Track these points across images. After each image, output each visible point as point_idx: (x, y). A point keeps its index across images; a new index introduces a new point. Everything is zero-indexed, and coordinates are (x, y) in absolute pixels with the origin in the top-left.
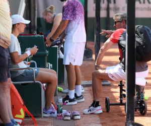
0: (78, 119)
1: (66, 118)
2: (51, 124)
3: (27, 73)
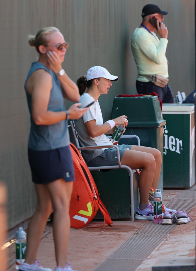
0: (184, 223)
1: (165, 221)
2: (137, 230)
3: (108, 154)
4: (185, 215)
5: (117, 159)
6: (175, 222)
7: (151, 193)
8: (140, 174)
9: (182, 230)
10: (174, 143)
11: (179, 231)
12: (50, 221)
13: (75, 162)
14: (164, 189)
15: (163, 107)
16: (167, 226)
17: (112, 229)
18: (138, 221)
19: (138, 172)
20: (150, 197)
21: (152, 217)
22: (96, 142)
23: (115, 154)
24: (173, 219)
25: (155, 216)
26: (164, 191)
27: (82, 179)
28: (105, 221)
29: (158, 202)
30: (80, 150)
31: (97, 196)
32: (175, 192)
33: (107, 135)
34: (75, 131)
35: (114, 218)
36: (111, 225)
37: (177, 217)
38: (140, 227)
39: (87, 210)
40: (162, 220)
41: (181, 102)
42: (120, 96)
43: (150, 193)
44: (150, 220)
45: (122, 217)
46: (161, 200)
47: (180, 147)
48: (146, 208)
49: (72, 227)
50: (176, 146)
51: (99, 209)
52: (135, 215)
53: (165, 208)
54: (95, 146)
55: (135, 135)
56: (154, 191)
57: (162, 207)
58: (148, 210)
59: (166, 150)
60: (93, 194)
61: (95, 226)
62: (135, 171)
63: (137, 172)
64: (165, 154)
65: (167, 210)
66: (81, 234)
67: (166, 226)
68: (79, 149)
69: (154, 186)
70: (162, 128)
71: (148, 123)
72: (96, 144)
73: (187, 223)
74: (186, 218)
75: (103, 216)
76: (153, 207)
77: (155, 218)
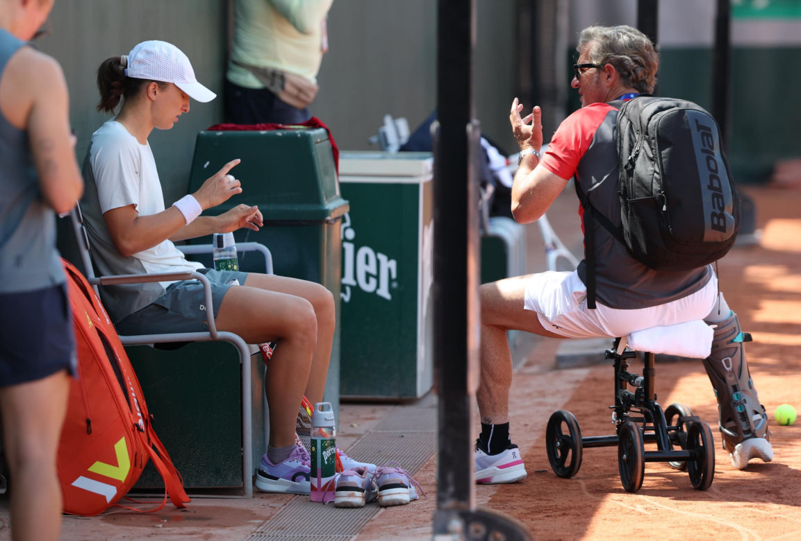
0: (400, 504)
1: (344, 497)
2: (261, 521)
3: (179, 298)
4: (403, 479)
5: (205, 314)
6: (373, 500)
7: (303, 414)
8: (272, 356)
9: (394, 523)
10: (373, 270)
11: (383, 525)
12: (6, 492)
13: (82, 320)
14: (343, 402)
15: (341, 162)
16: (349, 510)
17: (188, 518)
18: (264, 495)
19: (265, 353)
20: (301, 425)
21: (305, 484)
22: (146, 265)
23: (198, 297)
24: (368, 490)
25: (315, 481)
26: (342, 410)
27: (102, 371)
28: (166, 495)
29: (322, 441)
30: (96, 286)
31: (146, 422)
32: (374, 412)
33: (176, 244)
34: (82, 229)
35: (193, 486)
36: (183, 507)
37: (378, 485)
38: (268, 514)
39: (113, 461)
40: (334, 494)
41: (394, 148)
42: (215, 128)
43: (300, 415)
44: (298, 494)
45: (218, 483)
46: (332, 433)
47: (390, 280)
48: (288, 456)
49: (67, 512)
50: (377, 277)
51: (150, 460)
52: (255, 478)
53: (342, 458)
54: (141, 274)
55: (259, 242)
56: (310, 409)
57: (335, 456)
58: (295, 464)
59: (348, 290)
60: (131, 415)
61: (136, 508)
62: (255, 348)
63: (262, 352)
64: (347, 298)
65: (348, 462)
66: (94, 531)
67: (345, 510)
68: (92, 284)
69: (312, 394)
70: (338, 223)
71: (297, 208)
72: (144, 270)
73: (407, 504)
74: (407, 487)
75: (161, 479)
76: (308, 454)
77: (313, 488)
